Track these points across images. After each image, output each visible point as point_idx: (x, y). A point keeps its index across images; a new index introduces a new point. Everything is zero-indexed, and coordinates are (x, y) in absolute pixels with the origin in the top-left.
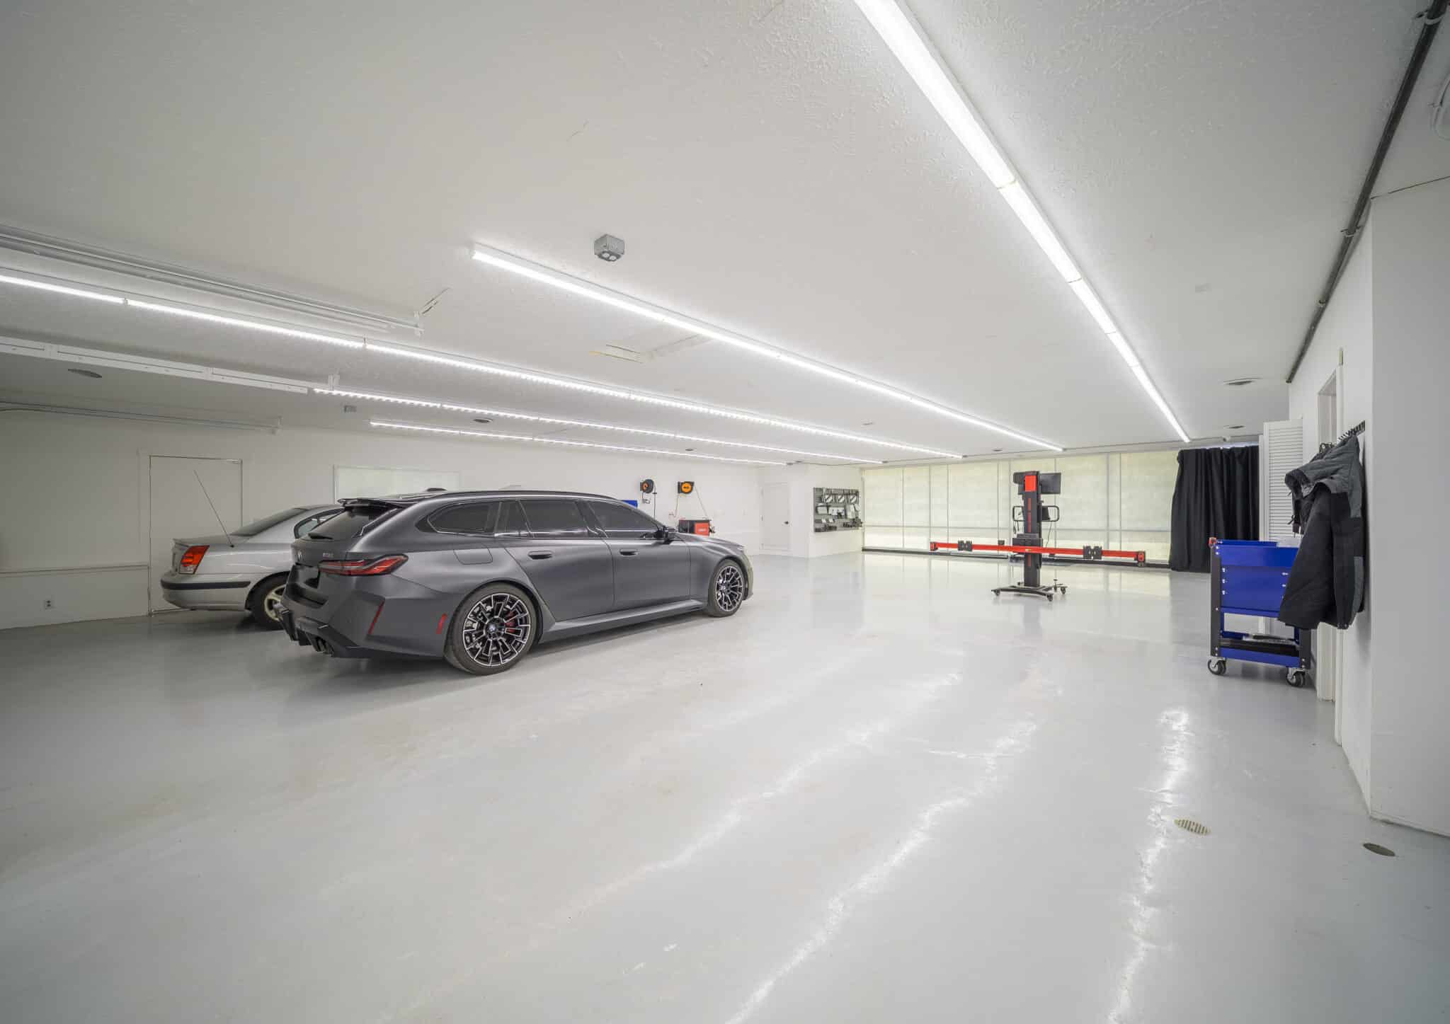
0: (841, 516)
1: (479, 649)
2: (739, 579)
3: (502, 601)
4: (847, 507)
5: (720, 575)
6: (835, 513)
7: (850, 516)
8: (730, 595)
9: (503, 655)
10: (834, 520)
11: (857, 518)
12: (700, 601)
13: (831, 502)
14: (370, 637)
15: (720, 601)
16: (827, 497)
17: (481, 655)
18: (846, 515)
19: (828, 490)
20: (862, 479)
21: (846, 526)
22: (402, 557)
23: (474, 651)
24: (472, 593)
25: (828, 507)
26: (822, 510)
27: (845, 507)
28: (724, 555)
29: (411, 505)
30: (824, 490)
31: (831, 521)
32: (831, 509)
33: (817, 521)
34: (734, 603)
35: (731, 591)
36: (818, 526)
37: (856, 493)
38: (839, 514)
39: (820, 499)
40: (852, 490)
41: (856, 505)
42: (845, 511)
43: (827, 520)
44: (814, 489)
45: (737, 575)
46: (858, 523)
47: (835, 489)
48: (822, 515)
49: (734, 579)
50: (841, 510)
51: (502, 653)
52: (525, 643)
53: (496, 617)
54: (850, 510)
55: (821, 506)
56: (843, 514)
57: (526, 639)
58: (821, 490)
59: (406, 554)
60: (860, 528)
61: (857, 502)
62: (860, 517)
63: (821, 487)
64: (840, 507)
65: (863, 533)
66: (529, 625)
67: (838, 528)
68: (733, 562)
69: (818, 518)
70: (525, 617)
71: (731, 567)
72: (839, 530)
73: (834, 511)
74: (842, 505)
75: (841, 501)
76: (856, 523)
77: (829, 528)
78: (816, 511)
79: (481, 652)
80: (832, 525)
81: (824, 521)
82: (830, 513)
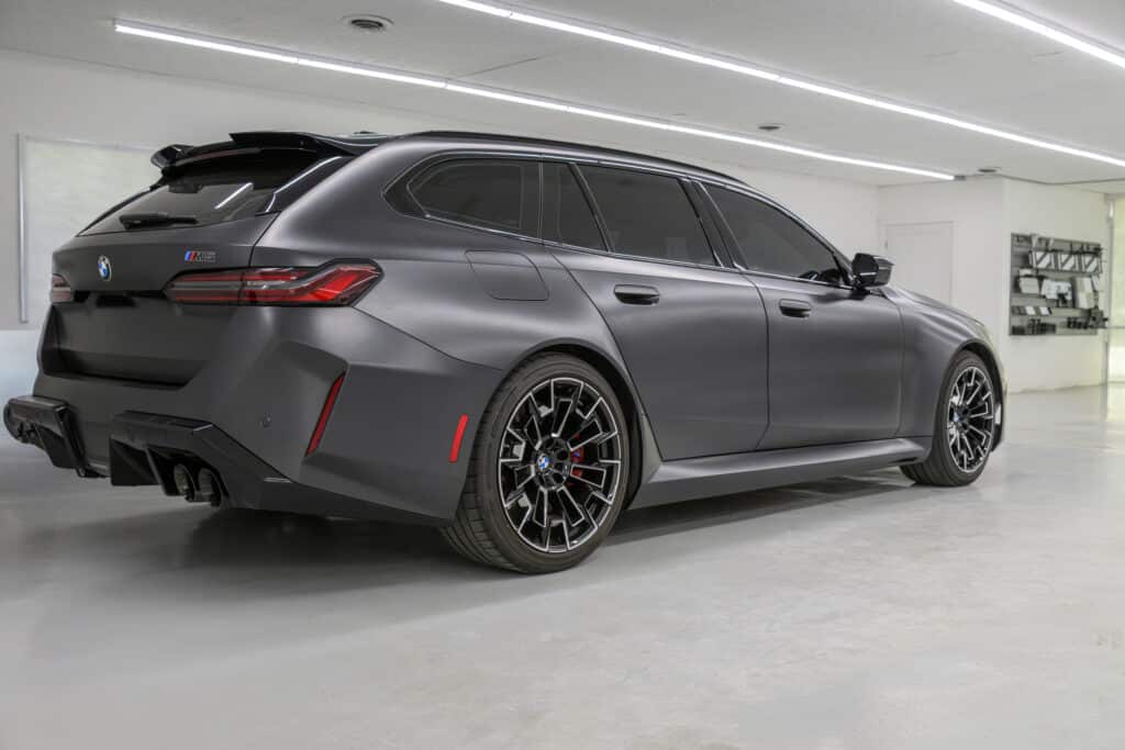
0: (1065, 301)
1: (526, 508)
2: (987, 400)
3: (569, 396)
4: (1078, 280)
5: (956, 384)
6: (1053, 295)
7: (1084, 302)
8: (967, 435)
9: (570, 528)
10: (1049, 309)
11: (1096, 307)
12: (917, 442)
13: (1046, 269)
14: (313, 458)
15: (954, 446)
16: (1039, 255)
17: (530, 523)
18: (1074, 300)
19: (1040, 239)
20: (1110, 220)
21: (1073, 324)
22: (369, 268)
23: (518, 512)
24: (515, 371)
25: (1041, 279)
26: (1029, 286)
27: (1073, 282)
28: (964, 339)
29: (367, 150)
30: (1035, 241)
31: (1044, 311)
32: (1046, 282)
33: (1016, 311)
34: (978, 455)
35: (971, 427)
36: (1017, 322)
37: (1096, 252)
38: (1062, 296)
39: (1024, 260)
40: (1088, 245)
41: (1094, 278)
42: (1073, 289)
43: (1037, 309)
44: (1013, 235)
45: (984, 391)
46: (1098, 317)
47: (1056, 240)
48: (1028, 295)
49: (977, 398)
50: (1065, 287)
51: (567, 522)
52: (611, 503)
53: (554, 435)
54: (1083, 290)
55: (1027, 276)
56: (1069, 298)
57: (613, 494)
58: (1028, 239)
59: (381, 263)
60: (1100, 331)
61: (1097, 271)
62: (1101, 308)
63: (1028, 233)
64: (1061, 280)
65: (1107, 345)
66: (619, 462)
67: (1058, 330)
68: (977, 357)
69: (1018, 302)
70: (610, 442)
71: (975, 369)
72: (1061, 334)
73: (1052, 289)
74: (1068, 276)
75: (1067, 267)
76: (1091, 321)
77: (1041, 328)
78: (1016, 287)
79: (531, 516)
80: (1043, 320)
81: (1030, 311)
82: (1043, 293)
